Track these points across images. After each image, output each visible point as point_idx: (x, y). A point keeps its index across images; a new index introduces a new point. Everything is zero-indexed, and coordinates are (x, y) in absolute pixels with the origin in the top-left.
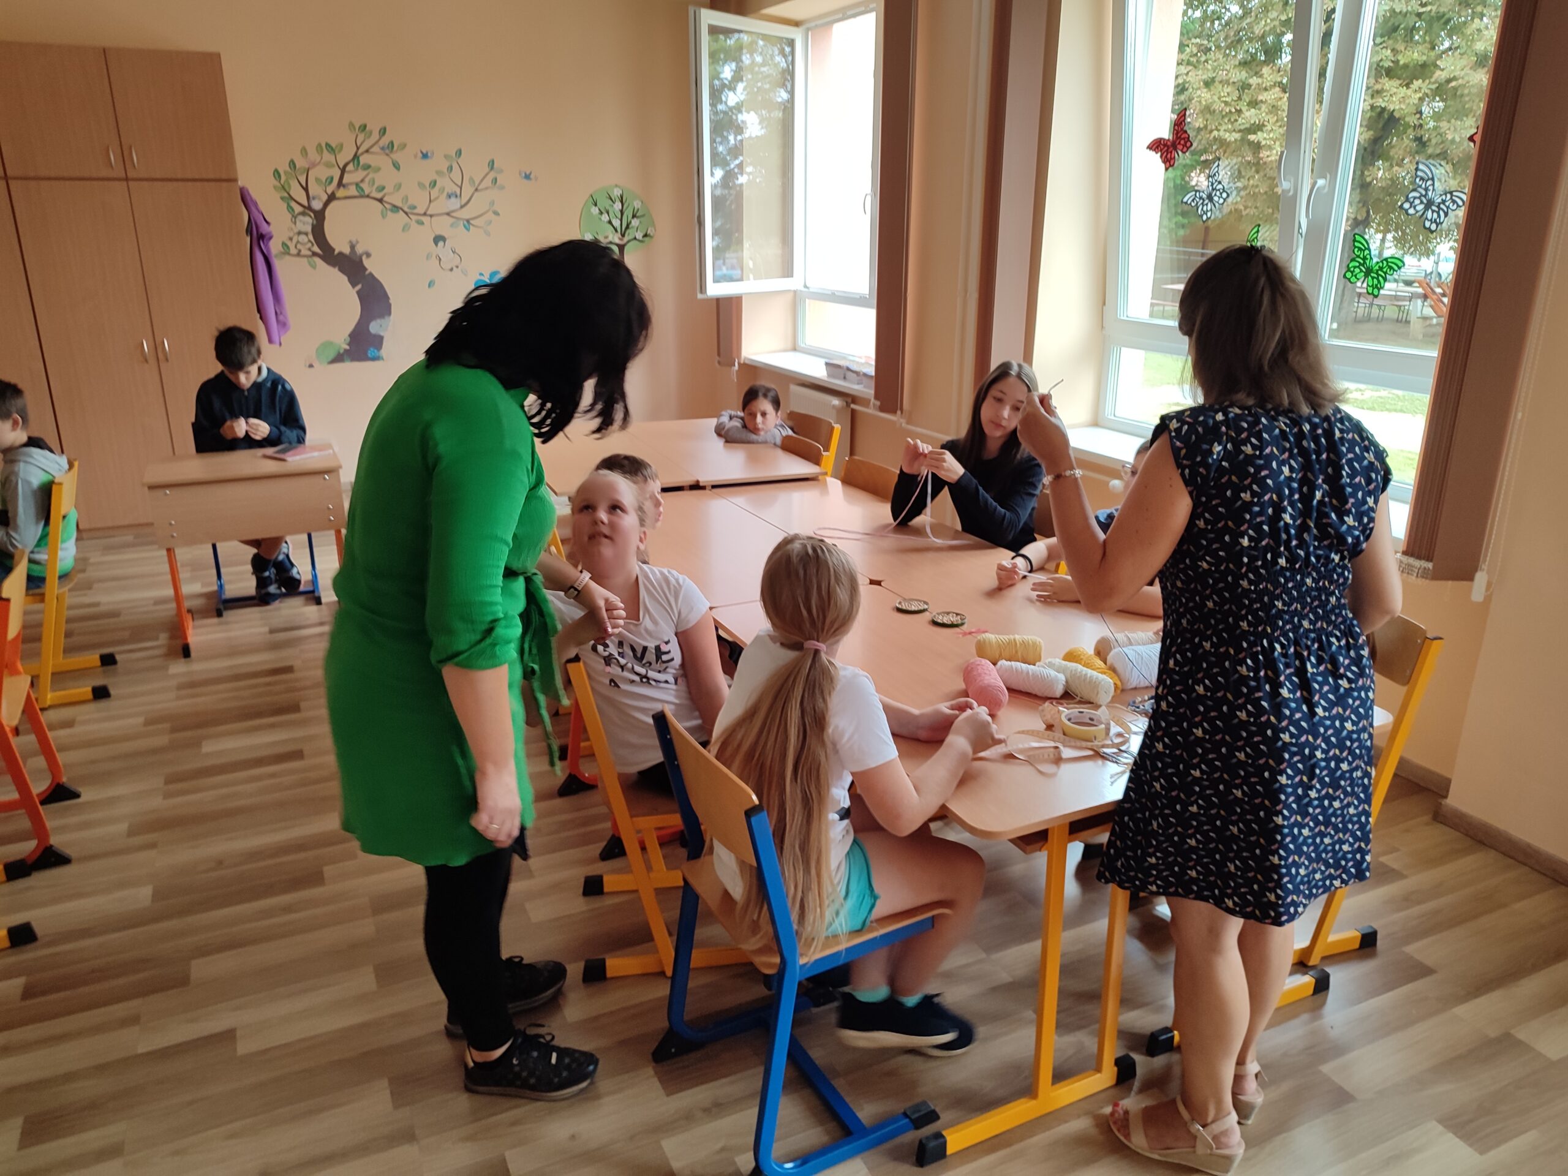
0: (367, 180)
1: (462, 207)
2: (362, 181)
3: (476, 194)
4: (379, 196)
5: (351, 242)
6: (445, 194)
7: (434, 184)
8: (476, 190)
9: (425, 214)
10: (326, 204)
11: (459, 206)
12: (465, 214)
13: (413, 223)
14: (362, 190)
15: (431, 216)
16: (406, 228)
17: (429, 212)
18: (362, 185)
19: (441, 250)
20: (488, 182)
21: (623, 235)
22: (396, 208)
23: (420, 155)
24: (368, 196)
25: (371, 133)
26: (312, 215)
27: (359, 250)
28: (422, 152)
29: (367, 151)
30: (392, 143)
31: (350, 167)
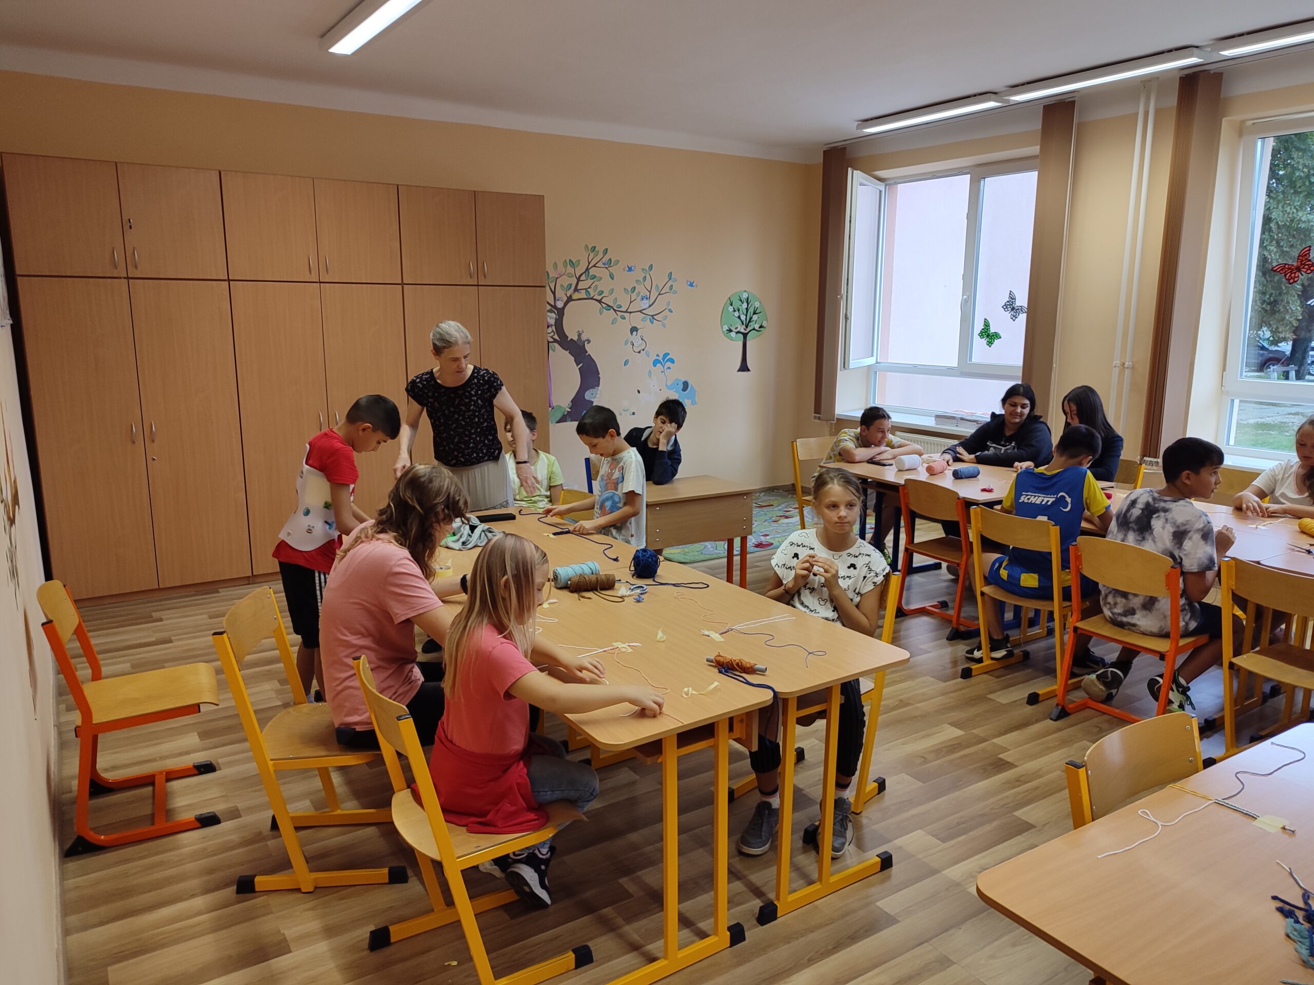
0: (592, 286)
1: (650, 306)
2: (589, 288)
3: (659, 296)
4: (599, 298)
5: (578, 332)
6: (640, 297)
7: (634, 289)
8: (660, 294)
9: (626, 312)
10: (566, 304)
11: (648, 306)
12: (651, 311)
13: (619, 318)
14: (589, 294)
15: (630, 313)
16: (614, 321)
17: (628, 311)
18: (588, 290)
19: (635, 338)
20: (666, 289)
21: (747, 327)
22: (609, 307)
23: (627, 269)
24: (592, 299)
25: (598, 251)
26: (556, 311)
27: (584, 337)
28: (628, 267)
29: (594, 266)
30: (610, 259)
31: (583, 278)
